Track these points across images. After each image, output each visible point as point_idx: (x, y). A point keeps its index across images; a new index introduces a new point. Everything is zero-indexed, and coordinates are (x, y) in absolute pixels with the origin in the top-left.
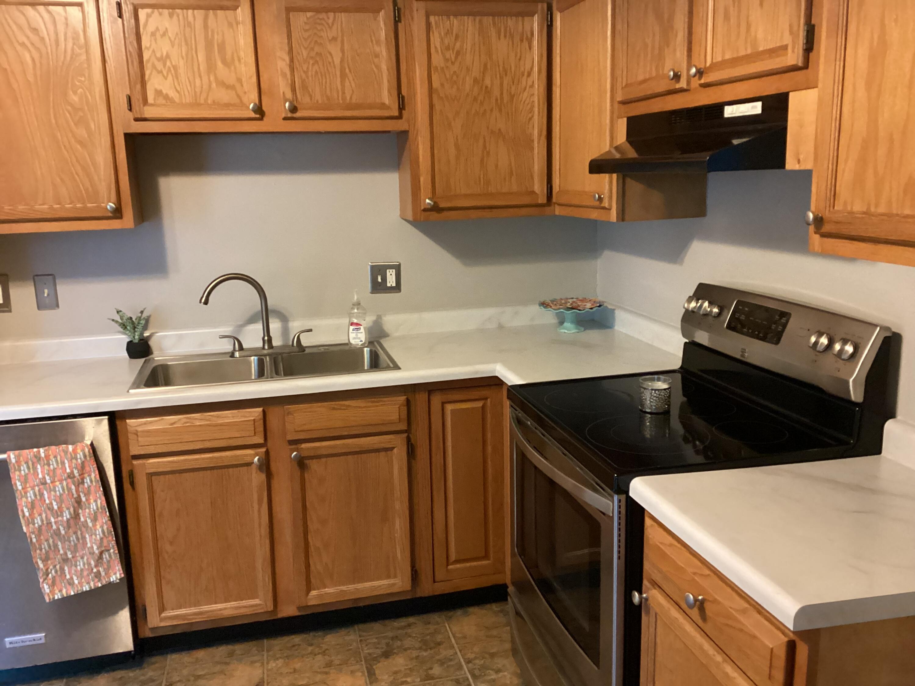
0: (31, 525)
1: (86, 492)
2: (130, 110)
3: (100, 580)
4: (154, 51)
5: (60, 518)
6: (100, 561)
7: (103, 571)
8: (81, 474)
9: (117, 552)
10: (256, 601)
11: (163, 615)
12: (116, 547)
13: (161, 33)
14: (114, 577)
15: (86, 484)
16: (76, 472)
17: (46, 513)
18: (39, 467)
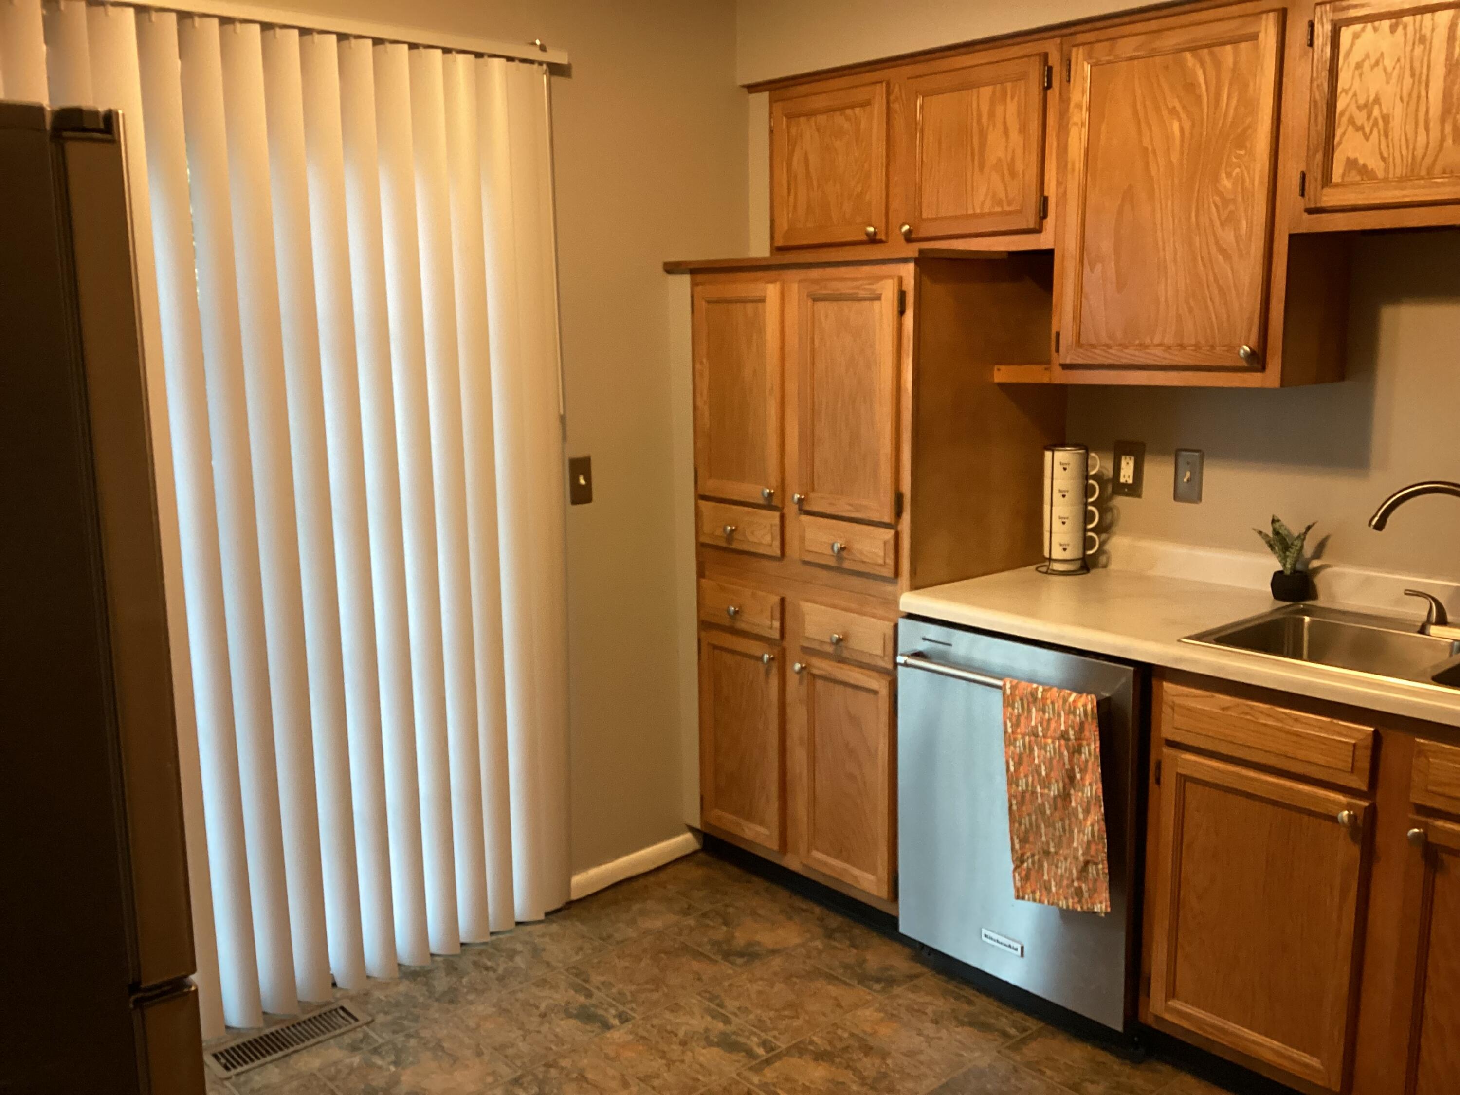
0: (1014, 786)
1: (1083, 767)
2: (1303, 195)
3: (1080, 902)
4: (1355, 95)
5: (1046, 791)
6: (1084, 874)
7: (1086, 891)
8: (1079, 739)
9: (1106, 871)
10: (1315, 1062)
11: (1171, 1003)
12: (1106, 862)
13: (1373, 61)
14: (1099, 906)
15: (1083, 756)
16: (1071, 733)
17: (1033, 776)
18: (1034, 710)
